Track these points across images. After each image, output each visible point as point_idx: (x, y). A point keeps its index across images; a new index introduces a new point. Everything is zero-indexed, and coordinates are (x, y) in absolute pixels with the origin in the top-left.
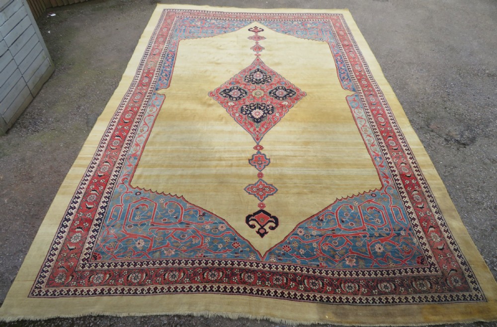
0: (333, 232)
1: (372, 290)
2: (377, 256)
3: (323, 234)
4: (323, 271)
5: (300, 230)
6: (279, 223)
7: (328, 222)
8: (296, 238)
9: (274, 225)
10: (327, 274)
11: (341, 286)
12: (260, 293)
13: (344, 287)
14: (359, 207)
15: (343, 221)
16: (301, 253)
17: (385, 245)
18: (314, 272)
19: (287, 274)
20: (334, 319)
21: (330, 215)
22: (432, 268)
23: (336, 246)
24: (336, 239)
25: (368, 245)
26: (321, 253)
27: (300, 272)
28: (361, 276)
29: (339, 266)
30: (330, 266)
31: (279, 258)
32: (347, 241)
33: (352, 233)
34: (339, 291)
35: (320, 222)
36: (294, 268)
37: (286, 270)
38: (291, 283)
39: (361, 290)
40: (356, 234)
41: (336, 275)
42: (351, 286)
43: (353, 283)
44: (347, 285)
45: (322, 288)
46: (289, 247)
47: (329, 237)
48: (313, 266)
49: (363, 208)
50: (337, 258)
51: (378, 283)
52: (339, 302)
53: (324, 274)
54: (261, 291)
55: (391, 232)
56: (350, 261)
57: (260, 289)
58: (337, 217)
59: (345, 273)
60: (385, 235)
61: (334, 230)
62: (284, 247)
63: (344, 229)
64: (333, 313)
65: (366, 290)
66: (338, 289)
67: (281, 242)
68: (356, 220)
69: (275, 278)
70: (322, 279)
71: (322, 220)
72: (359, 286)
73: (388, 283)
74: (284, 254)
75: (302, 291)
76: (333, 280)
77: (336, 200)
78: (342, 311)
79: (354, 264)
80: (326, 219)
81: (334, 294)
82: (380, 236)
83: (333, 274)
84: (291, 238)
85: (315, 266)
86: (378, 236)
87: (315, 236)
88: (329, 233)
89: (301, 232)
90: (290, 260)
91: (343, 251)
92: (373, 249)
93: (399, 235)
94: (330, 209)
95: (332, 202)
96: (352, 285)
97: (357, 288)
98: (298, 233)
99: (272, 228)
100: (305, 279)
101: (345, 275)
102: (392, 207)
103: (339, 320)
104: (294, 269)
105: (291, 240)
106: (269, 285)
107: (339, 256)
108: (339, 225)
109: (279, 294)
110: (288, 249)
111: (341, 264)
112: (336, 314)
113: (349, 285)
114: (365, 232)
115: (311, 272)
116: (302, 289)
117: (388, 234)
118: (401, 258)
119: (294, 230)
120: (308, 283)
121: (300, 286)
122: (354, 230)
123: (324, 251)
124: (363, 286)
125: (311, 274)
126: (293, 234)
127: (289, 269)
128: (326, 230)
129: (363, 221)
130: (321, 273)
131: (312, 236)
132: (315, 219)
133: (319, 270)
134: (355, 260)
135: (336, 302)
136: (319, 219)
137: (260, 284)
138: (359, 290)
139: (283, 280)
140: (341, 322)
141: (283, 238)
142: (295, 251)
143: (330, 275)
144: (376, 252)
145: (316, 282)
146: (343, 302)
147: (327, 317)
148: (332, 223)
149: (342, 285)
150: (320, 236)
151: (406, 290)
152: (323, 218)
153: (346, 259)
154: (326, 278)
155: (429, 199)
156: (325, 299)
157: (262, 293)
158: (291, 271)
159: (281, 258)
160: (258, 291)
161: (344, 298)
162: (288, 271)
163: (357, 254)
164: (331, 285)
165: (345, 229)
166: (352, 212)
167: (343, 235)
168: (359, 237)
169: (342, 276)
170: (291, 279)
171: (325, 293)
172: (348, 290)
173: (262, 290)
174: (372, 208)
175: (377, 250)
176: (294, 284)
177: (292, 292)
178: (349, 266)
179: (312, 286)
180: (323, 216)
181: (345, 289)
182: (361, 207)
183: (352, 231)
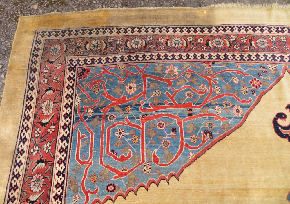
0: (191, 112)
1: (153, 40)
2: (136, 78)
3: (206, 109)
4: (206, 58)
5: (239, 115)
6: (272, 124)
7: (196, 129)
8: (244, 101)
9: (279, 121)
10: (202, 56)
11: (187, 44)
12: (280, 29)
13: (183, 43)
14: (143, 161)
15: (174, 130)
16: (236, 78)
17: (122, 93)
18: (218, 56)
19: (251, 51)
20: (198, 12)
21: (192, 143)
22: (75, 64)
23: (188, 90)
24: (188, 100)
25: (144, 93)
26: (209, 79)
27: (236, 54)
28: (163, 54)
29: (187, 65)
30: (198, 65)
31: (264, 70)
32: (172, 98)
33: (163, 111)
34: (190, 39)
35: (210, 129)
36: (244, 58)
37: (253, 55)
38: (245, 41)
39: (165, 41)
40: (158, 108)
41: (191, 54)
42: (176, 44)
43: (173, 47)
44: (180, 45)
45: (208, 40)
46: (253, 85)
47: (197, 104)
48: (219, 63)
49: (137, 158)
50: (188, 75)
51: (145, 47)
52: (190, 28)
53: (206, 55)
54: (279, 31)
55: (107, 113)
56: (172, 71)
57: (280, 33)
58: (182, 139)
59: (181, 58)
60: (117, 108)
61: (190, 115)
62: (259, 86)
63: (175, 117)
64: (198, 18)
65: (160, 40)
66: (191, 41)
67: (264, 93)
68: (153, 134)
69: (266, 45)
70: (209, 49)
71: (206, 132)
72: (167, 44)
73: (133, 47)
74: (259, 75)
75: (232, 34)
76: (196, 50)
77: (179, 174)
78: (189, 19)
79: (167, 67)
80: (200, 134)
81: (196, 36)
82: (123, 108)
83: (195, 55)
84: (250, 100)
85: (216, 63)
86: (127, 106)
87: (217, 105)
88: (196, 111)
89: (238, 111)
90: (250, 67)
91: (180, 83)
92: (140, 87)
93: (97, 110)
94: (192, 155)
95: (186, 170)
96: (174, 45)
97: (169, 42)
98: (241, 109)
99: (281, 116)
100: (229, 47)
101: (180, 56)
102: (87, 163)
103: (192, 12)
104: (244, 56)
105: (250, 98)
106: (271, 37)
107: (186, 77)
108: (180, 123)
109: (258, 29)
110: (254, 83)
111: (184, 68)
112: (196, 17)
113: (177, 45)
114: (144, 113)
115: (222, 55)
116: (232, 36)
117: (113, 110)
118: (106, 76)
119: (248, 114)
120: (225, 44)
121: (234, 39)
122: (159, 116)
123: (204, 83)
124: (163, 44)
125: (222, 53)
126: (249, 107)
127: (249, 56)
128: (200, 116)
129: (143, 132)
130: (210, 56)
131: (221, 105)
132: (217, 135)
133: (212, 59)
134: (166, 72)
135: (194, 28)
136: (211, 134)
137: (282, 38)
138: (168, 40)
139: (256, 43)
140: (191, 10)
141: (262, 99)
142: (244, 80)
143: (199, 54)
144: (136, 83)
145: (215, 45)
146: (187, 28)
147: (205, 12)
148: (191, 127)
149: (185, 45)
150: (210, 105)
151: (115, 41)
152: (204, 137)
153: (177, 73)
154: (204, 51)
155: (20, 170)
156: (206, 30)
157: (278, 28)
158: (247, 54)
159: (261, 69)
160: (283, 31)
161: (185, 32)
162: (251, 54)
163: (162, 79)
164: (198, 45)
165: (171, 116)
166: (156, 150)
167: (177, 106)
168: (155, 104)
169: (184, 54)
170: (247, 45)
171: (206, 36)
172: (180, 40)
173: (278, 33)
174: (123, 159)
175: (134, 86)
176: (242, 41)
177: (243, 32)
178: (175, 65)
179: (221, 41)
180: (204, 141)
181: (183, 41)
182: (139, 160)
183: (163, 113)
